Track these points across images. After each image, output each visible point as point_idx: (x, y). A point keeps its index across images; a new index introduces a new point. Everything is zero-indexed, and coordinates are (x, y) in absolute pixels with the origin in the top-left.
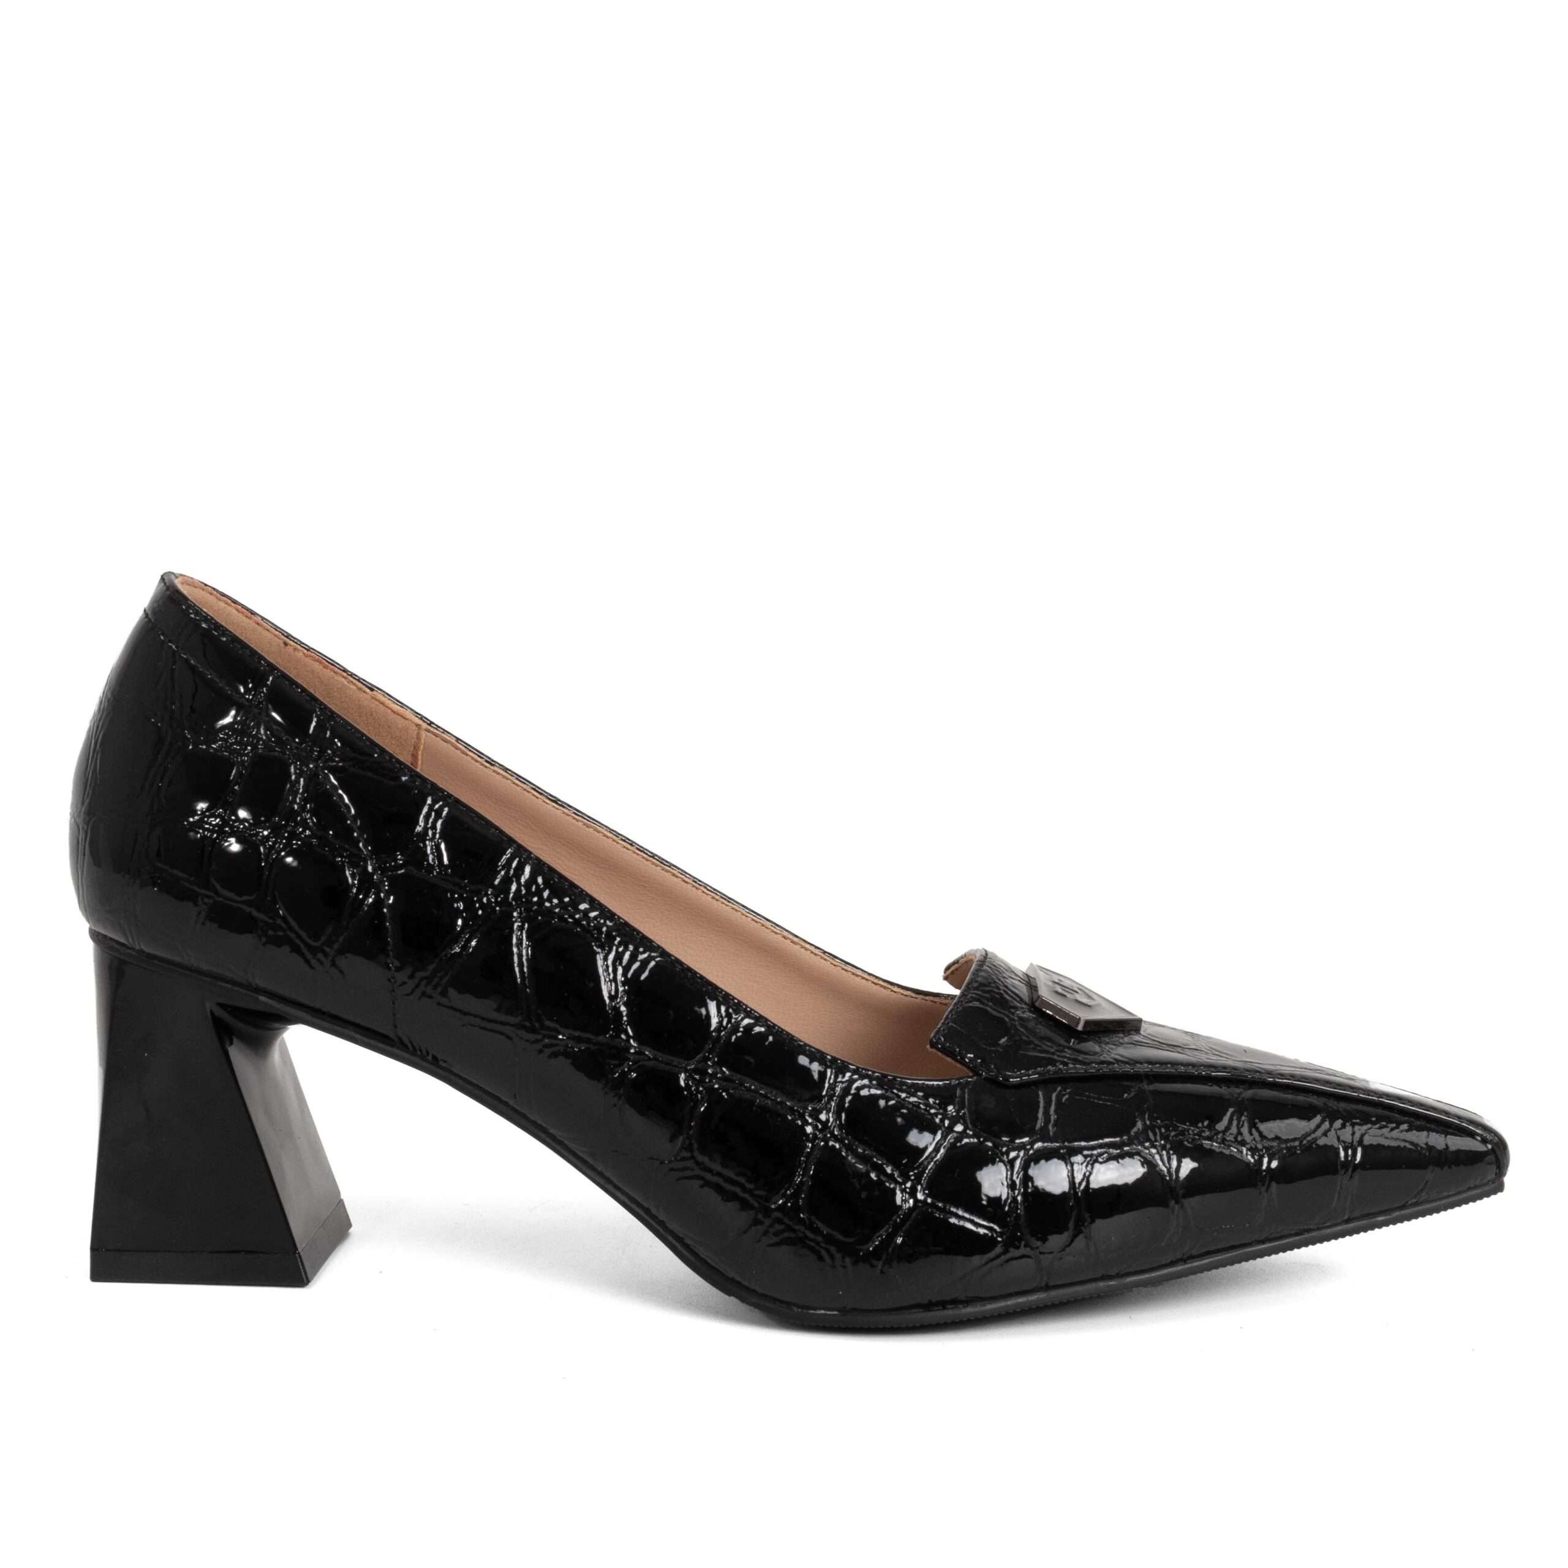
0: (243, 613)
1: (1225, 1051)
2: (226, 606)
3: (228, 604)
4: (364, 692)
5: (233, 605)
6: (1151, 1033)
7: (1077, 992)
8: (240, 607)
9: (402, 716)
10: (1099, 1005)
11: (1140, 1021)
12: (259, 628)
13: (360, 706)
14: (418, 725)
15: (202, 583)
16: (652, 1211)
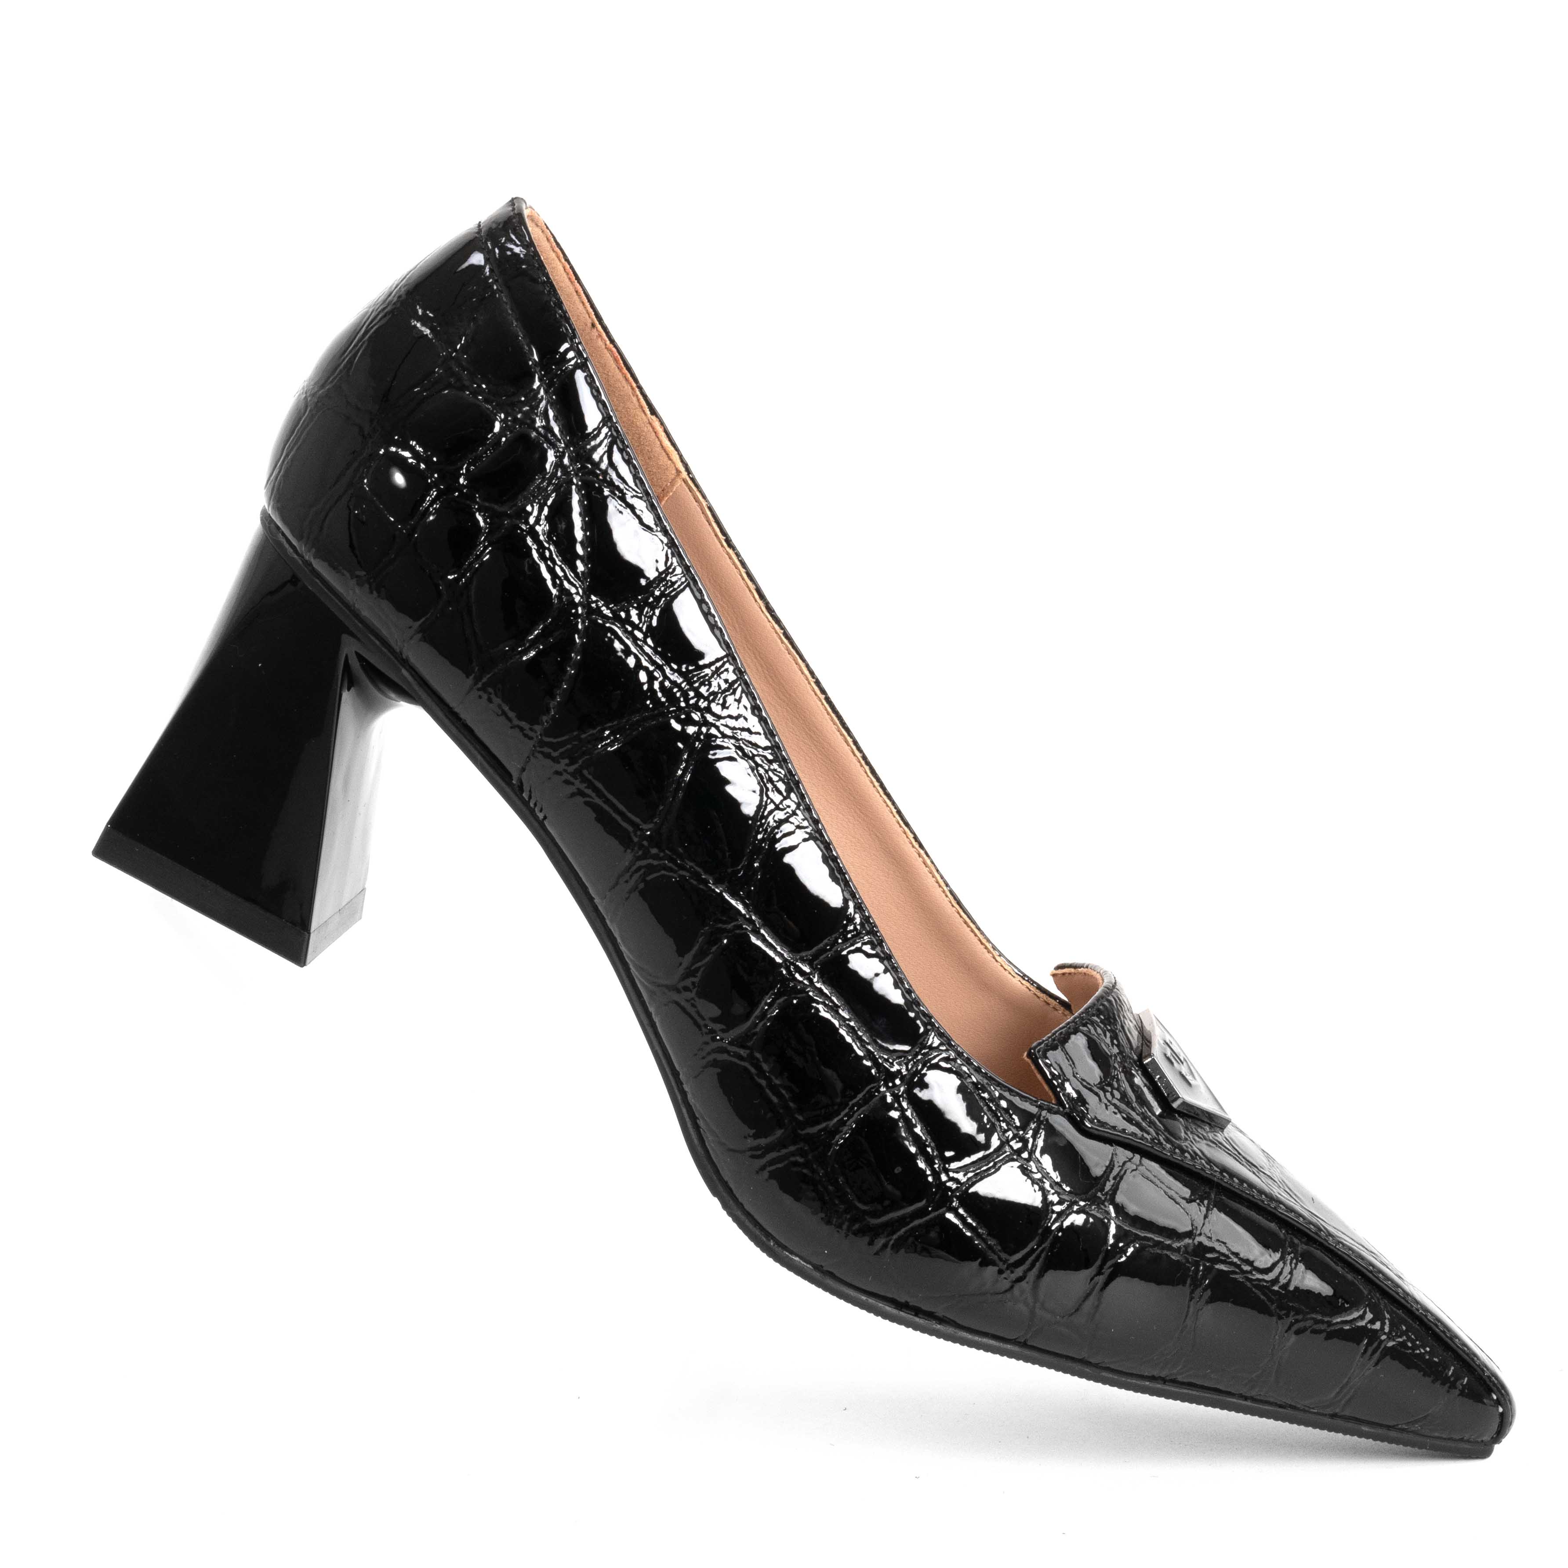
0: (568, 274)
1: (1295, 1192)
2: (556, 258)
3: (558, 257)
4: (644, 411)
5: (563, 260)
6: (1234, 1138)
7: (1182, 1063)
8: (568, 266)
9: (667, 454)
10: (1197, 1086)
11: (1228, 1121)
12: (576, 297)
13: (633, 422)
14: (678, 472)
15: (545, 224)
16: (681, 1076)
